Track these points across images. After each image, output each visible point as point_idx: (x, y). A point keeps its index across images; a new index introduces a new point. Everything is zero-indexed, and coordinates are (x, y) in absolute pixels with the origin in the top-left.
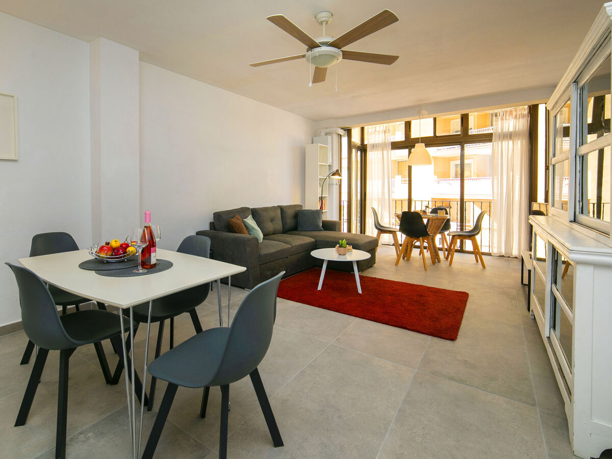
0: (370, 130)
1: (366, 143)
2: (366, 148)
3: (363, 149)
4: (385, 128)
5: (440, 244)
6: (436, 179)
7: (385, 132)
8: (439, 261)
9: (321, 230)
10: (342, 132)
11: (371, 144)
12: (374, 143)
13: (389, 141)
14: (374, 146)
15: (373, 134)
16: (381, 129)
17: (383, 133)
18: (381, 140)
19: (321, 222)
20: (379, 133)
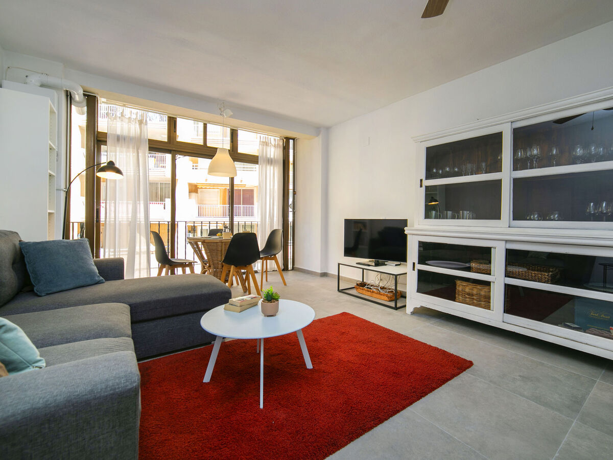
4: (139, 116)
7: (140, 122)
9: (99, 283)
12: (119, 134)
13: (146, 137)
16: (134, 116)
17: (136, 123)
18: (134, 134)
19: (94, 264)
20: (130, 122)
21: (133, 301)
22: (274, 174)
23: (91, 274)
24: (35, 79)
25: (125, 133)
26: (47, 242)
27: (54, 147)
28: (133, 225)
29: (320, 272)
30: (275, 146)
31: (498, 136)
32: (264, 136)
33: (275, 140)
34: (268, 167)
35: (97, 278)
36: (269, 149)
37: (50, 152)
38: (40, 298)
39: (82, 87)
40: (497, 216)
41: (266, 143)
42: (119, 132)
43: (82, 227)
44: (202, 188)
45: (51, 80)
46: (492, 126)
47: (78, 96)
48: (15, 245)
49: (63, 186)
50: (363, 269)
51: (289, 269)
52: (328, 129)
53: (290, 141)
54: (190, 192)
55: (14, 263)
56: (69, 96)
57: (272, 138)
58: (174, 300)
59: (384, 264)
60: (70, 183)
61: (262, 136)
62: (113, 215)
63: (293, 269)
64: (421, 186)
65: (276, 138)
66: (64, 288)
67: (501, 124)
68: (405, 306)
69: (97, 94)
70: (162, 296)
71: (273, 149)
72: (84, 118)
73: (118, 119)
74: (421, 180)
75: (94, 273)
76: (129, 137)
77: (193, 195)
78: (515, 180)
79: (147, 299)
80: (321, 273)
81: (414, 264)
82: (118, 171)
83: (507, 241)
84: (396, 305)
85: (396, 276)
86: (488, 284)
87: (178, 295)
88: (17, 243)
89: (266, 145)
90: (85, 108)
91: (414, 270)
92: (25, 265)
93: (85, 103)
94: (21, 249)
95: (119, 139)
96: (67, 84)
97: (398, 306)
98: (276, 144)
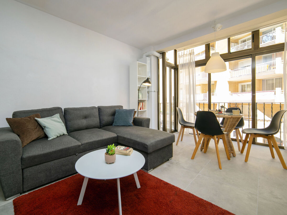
0: (180, 55)
1: (178, 64)
2: (178, 67)
3: (176, 68)
4: (190, 51)
5: (234, 136)
6: (230, 93)
7: (190, 54)
8: (234, 156)
10: (158, 55)
11: (181, 65)
12: (183, 63)
13: (194, 61)
14: (183, 65)
15: (183, 57)
16: (188, 53)
18: (188, 61)
20: (186, 56)
76: (186, 63)
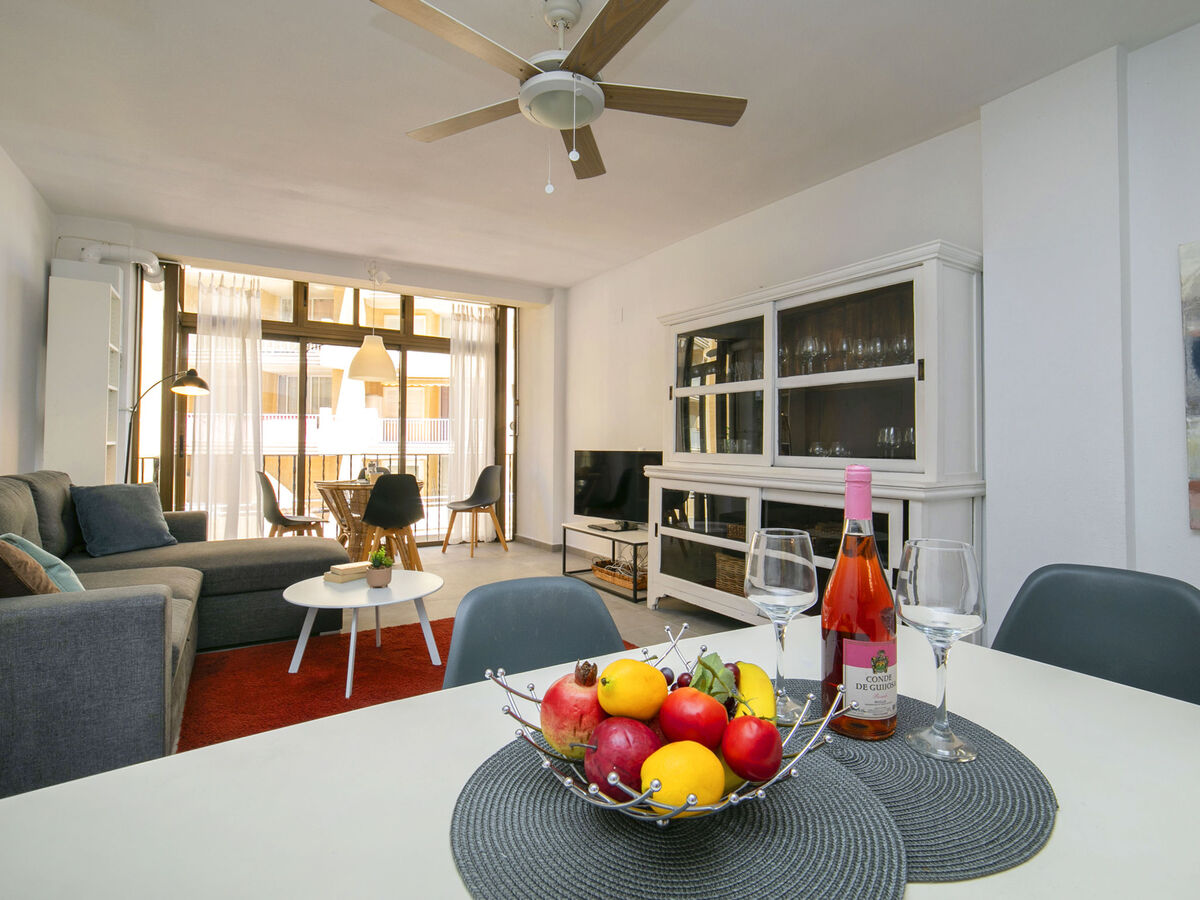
4: (248, 283)
7: (249, 294)
9: (169, 544)
11: (207, 316)
12: (216, 314)
13: (258, 317)
14: (217, 323)
16: (239, 285)
17: (242, 295)
18: (239, 312)
19: (163, 518)
20: (232, 295)
21: (207, 566)
22: (479, 368)
23: (159, 532)
24: (93, 253)
25: (225, 313)
26: (104, 487)
27: (116, 349)
28: (235, 460)
29: (552, 543)
30: (480, 320)
31: (758, 323)
32: (461, 303)
33: (480, 309)
34: (467, 358)
35: (166, 538)
36: (468, 325)
37: (111, 357)
38: (93, 560)
39: (156, 254)
40: (757, 448)
41: (464, 315)
42: (215, 312)
43: (156, 466)
44: (389, 386)
45: (114, 251)
46: (752, 305)
47: (153, 267)
48: (65, 491)
49: (129, 405)
50: (614, 541)
51: (507, 538)
52: (565, 291)
53: (509, 310)
54: (367, 395)
55: (63, 515)
56: (140, 271)
57: (476, 307)
58: (264, 568)
59: (635, 529)
60: (139, 401)
61: (456, 304)
62: (205, 439)
63: (515, 539)
64: (671, 398)
65: (483, 307)
66: (123, 548)
67: (762, 303)
68: (645, 599)
69: (181, 261)
70: (247, 562)
71: (476, 325)
72: (161, 296)
73: (214, 291)
74: (671, 389)
75: (164, 531)
76: (231, 318)
77: (375, 399)
78: (782, 392)
79: (227, 564)
80: (554, 546)
81: (656, 525)
82: (202, 384)
83: (762, 488)
84: (635, 595)
85: (636, 546)
86: (741, 556)
87: (270, 562)
88: (68, 488)
89: (464, 319)
90: (163, 284)
91: (656, 535)
92: (77, 517)
93: (162, 276)
94: (72, 496)
95: (215, 323)
96: (138, 255)
97: (638, 597)
98: (483, 316)
